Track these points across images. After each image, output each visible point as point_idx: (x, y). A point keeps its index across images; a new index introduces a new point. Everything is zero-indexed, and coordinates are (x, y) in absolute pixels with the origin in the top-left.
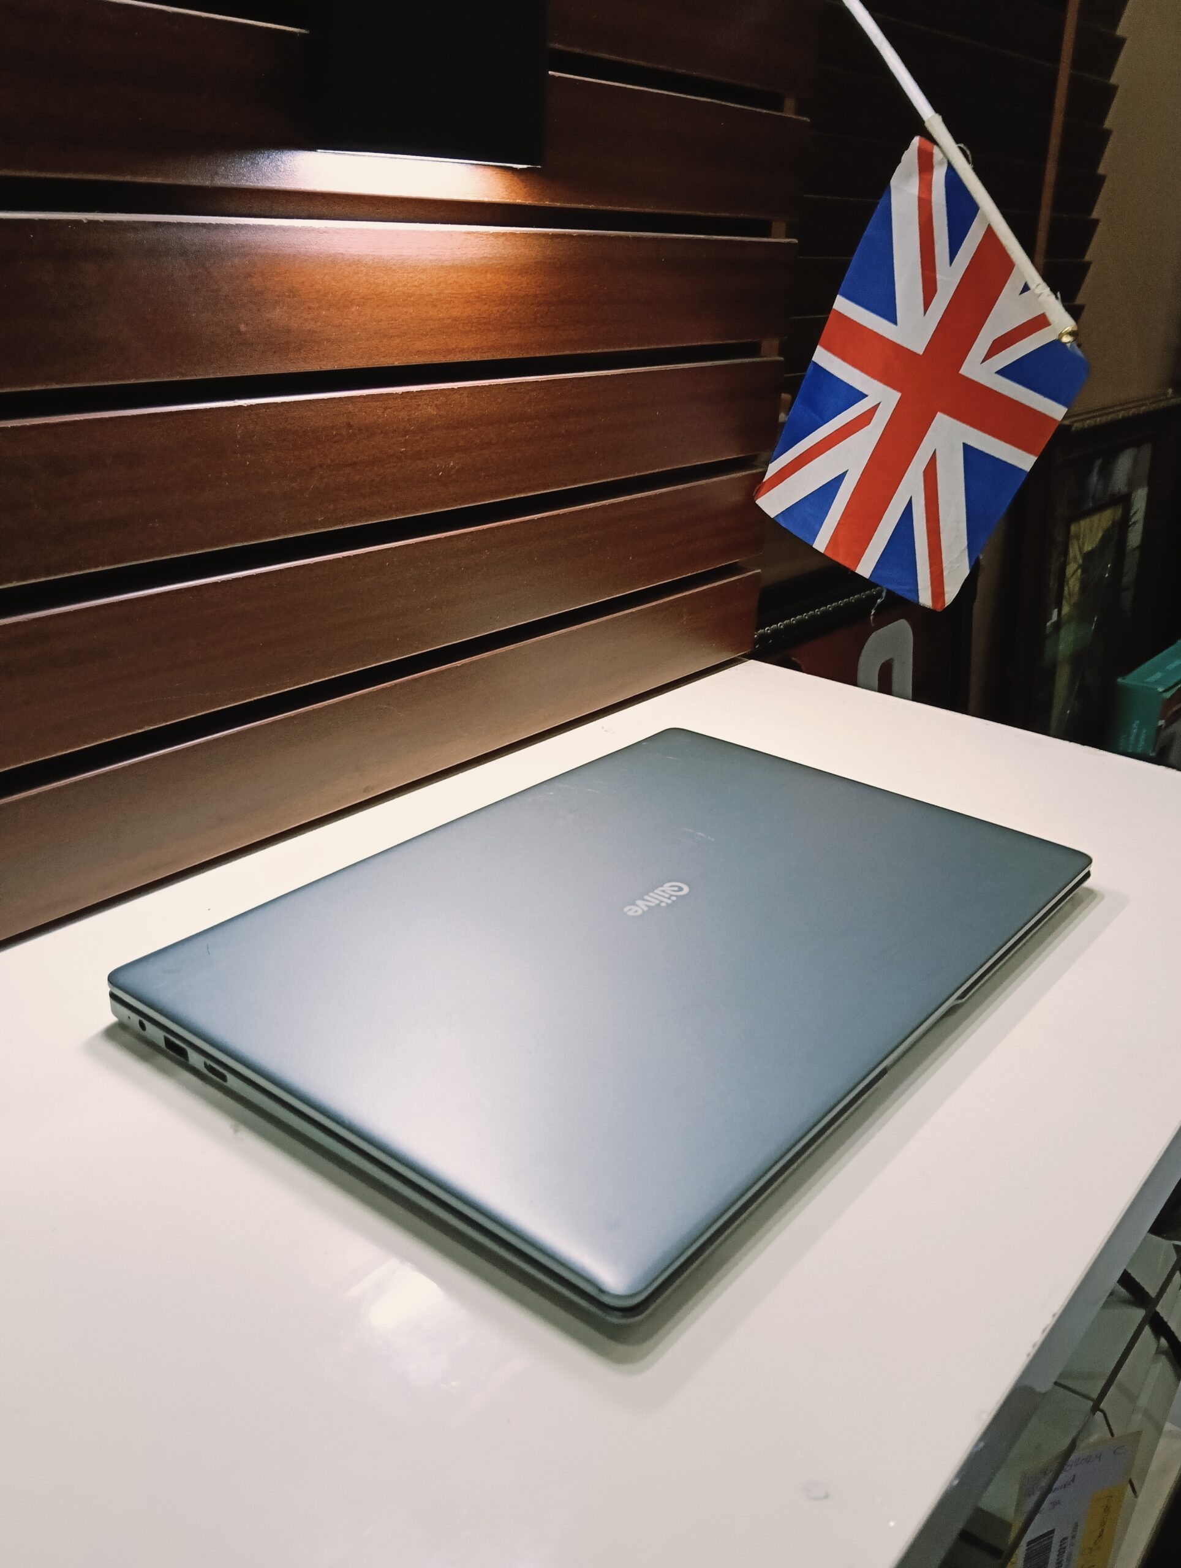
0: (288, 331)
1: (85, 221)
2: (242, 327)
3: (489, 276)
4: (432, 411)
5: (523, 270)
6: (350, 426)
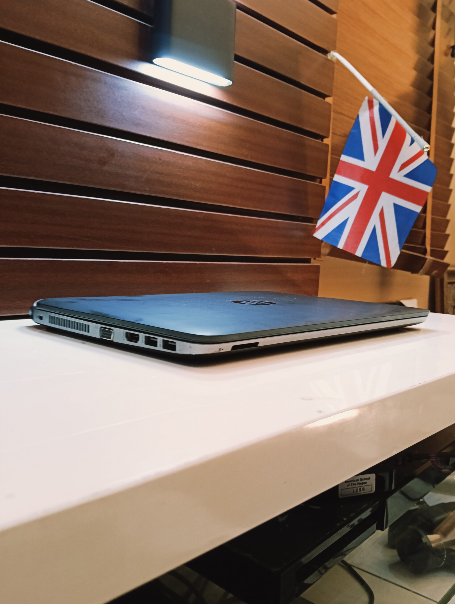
0: (140, 120)
2: (124, 114)
3: (213, 123)
4: (191, 163)
5: (226, 124)
6: (160, 159)
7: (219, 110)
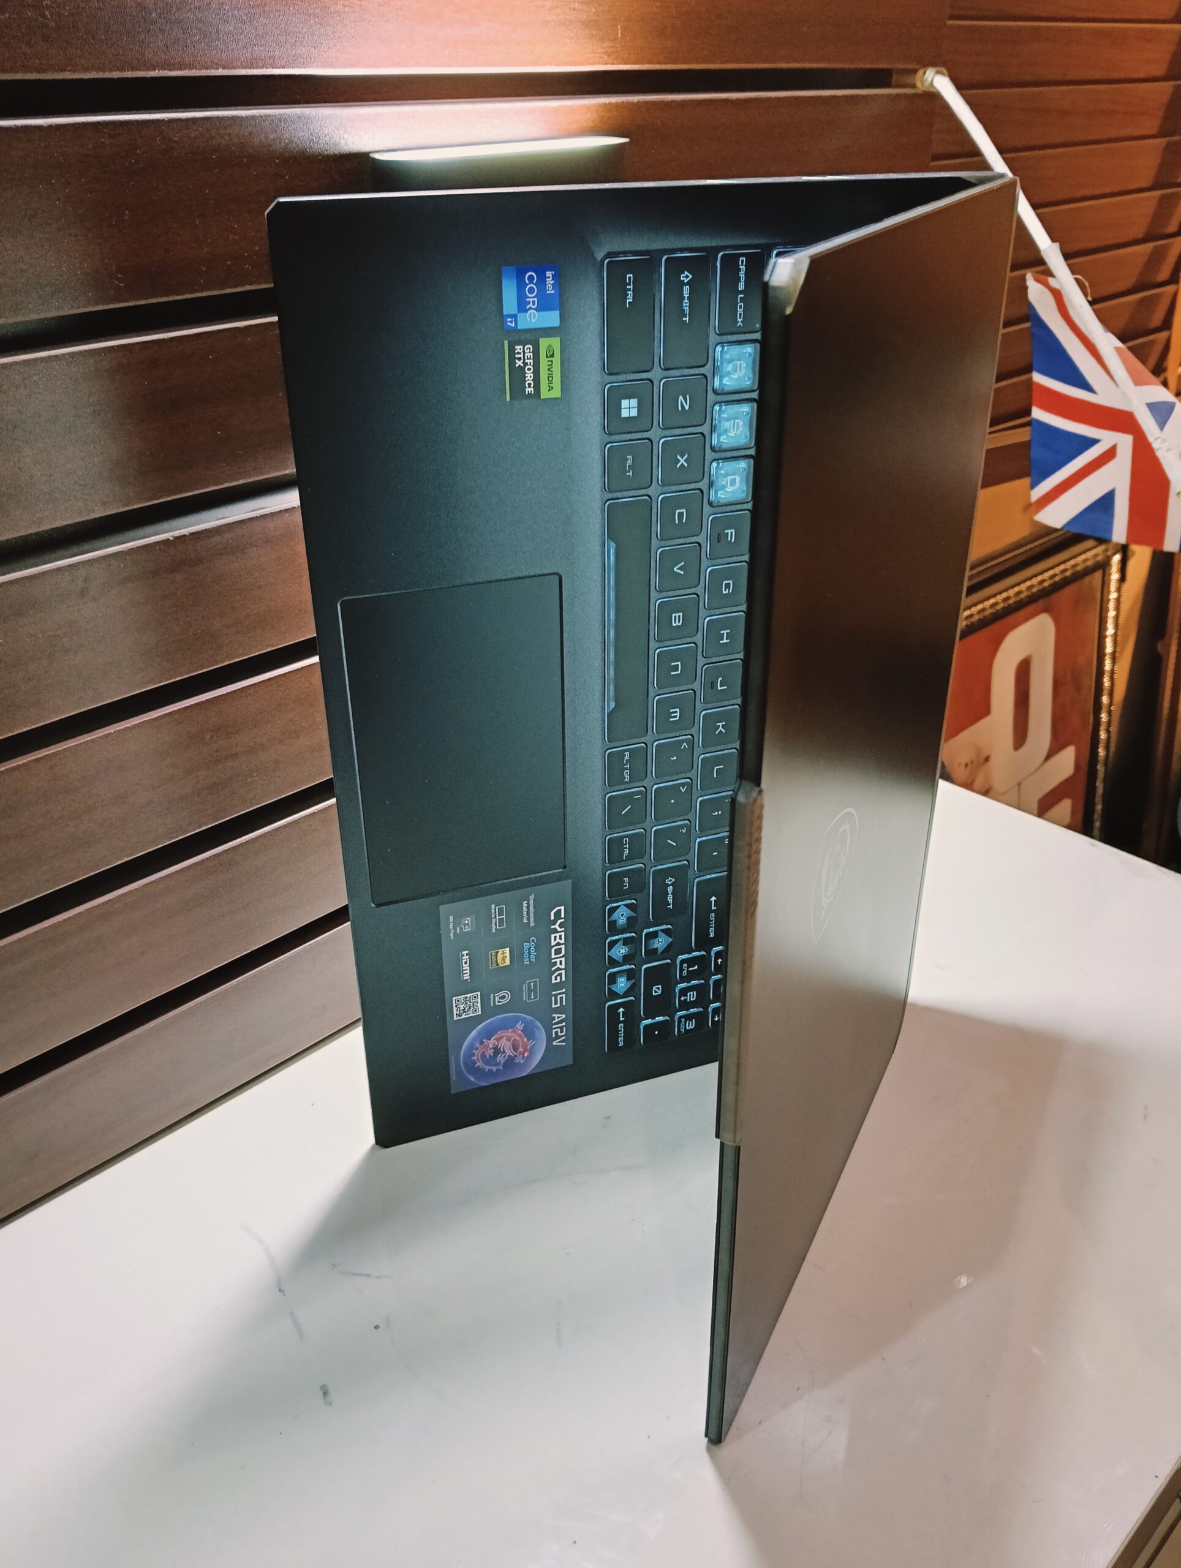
1: (171, 539)
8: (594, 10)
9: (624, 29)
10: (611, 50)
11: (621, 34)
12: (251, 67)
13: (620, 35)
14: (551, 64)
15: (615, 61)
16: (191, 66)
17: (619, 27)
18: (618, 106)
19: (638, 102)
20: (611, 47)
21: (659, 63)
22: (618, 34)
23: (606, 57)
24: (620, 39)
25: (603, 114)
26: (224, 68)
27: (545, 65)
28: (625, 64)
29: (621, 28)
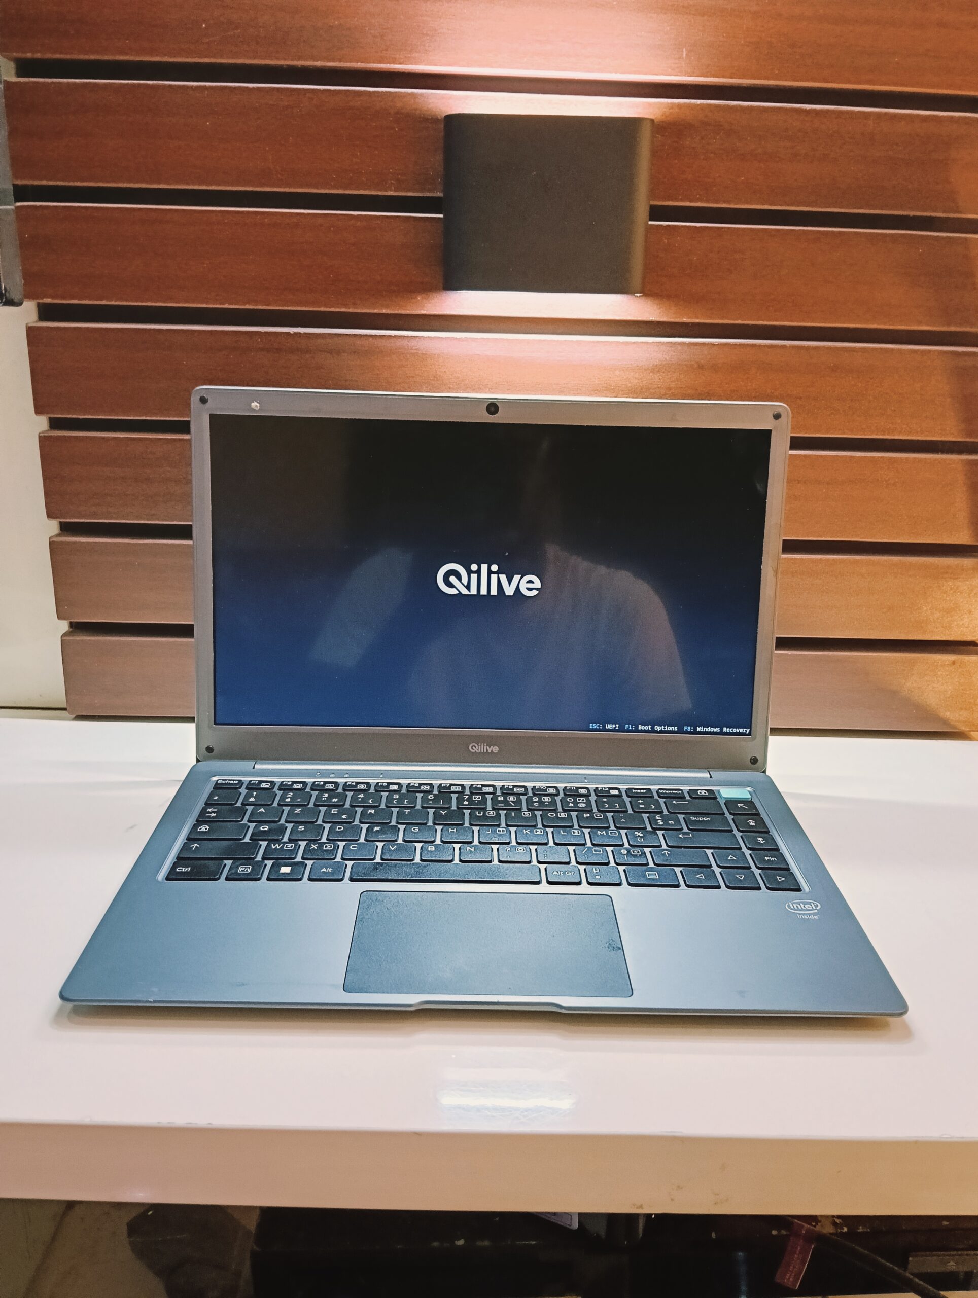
7: (634, 343)
8: (660, 38)
9: (689, 52)
10: (676, 66)
11: (686, 54)
12: (380, 62)
13: (684, 55)
14: (616, 72)
15: (679, 74)
16: (340, 61)
17: (684, 50)
18: (679, 106)
19: (701, 104)
20: (676, 64)
21: (723, 77)
22: (682, 55)
23: (670, 70)
24: (684, 58)
25: (664, 110)
26: (362, 63)
27: (611, 72)
28: (688, 76)
29: (686, 50)
